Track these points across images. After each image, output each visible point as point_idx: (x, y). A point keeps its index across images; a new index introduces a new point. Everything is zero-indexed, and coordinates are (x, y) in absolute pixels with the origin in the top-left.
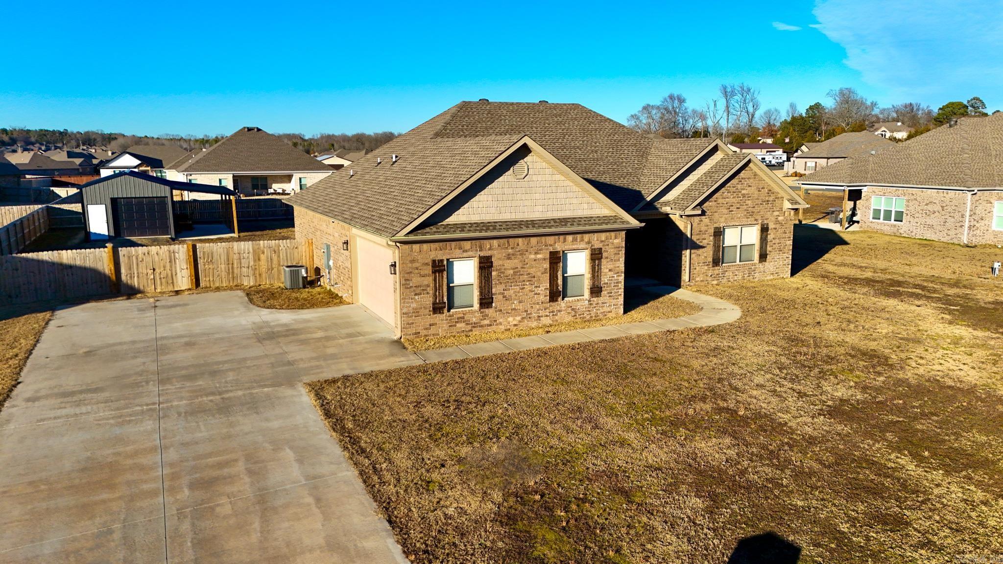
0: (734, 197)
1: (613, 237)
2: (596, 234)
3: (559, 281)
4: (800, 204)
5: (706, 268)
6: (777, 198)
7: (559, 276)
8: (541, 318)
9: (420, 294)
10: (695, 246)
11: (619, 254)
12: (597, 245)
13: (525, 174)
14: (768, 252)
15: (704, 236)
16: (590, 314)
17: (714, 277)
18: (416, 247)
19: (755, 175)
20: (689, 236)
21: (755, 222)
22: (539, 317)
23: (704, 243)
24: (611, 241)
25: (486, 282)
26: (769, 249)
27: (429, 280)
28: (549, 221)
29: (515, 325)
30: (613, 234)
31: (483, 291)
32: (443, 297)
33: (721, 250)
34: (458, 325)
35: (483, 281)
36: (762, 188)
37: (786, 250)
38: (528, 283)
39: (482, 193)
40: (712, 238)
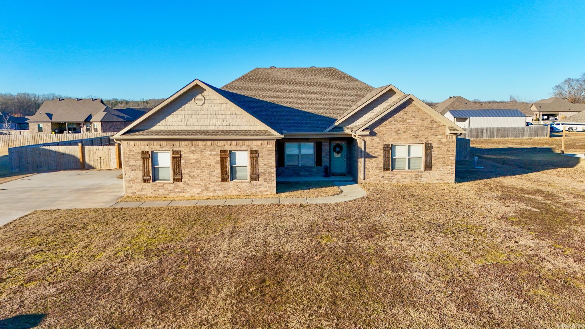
0: (400, 125)
1: (266, 144)
2: (254, 142)
3: (227, 169)
4: (457, 130)
5: (378, 171)
6: (439, 126)
7: (227, 165)
8: (216, 191)
9: (135, 170)
10: (367, 156)
11: (271, 155)
12: (255, 148)
13: (202, 103)
14: (432, 164)
15: (376, 150)
16: (251, 191)
17: (386, 178)
18: (132, 143)
19: (419, 109)
20: (363, 149)
21: (420, 142)
22: (214, 190)
23: (376, 154)
24: (265, 146)
25: (177, 166)
26: (433, 161)
27: (140, 163)
28: (218, 131)
29: (198, 194)
30: (266, 142)
31: (176, 171)
32: (149, 173)
33: (390, 160)
34: (160, 190)
35: (175, 165)
36: (426, 119)
37: (450, 163)
38: (206, 169)
39: (175, 113)
40: (382, 152)
